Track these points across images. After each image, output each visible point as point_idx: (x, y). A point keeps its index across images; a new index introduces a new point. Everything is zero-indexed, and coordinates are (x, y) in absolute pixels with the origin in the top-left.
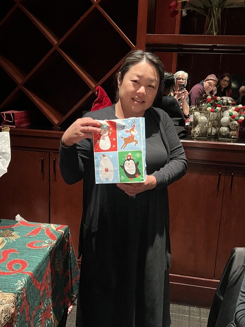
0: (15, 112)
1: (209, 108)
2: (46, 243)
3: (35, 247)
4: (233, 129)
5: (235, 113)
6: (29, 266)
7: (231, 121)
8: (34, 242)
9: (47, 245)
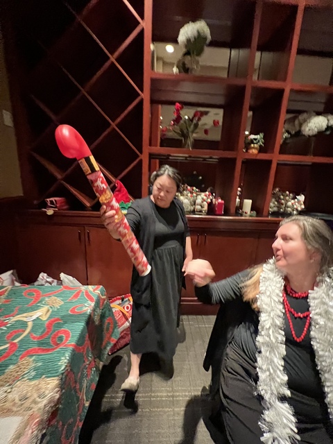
0: (56, 199)
1: (189, 195)
5: (205, 198)
6: (72, 337)
8: (76, 307)
9: (87, 308)
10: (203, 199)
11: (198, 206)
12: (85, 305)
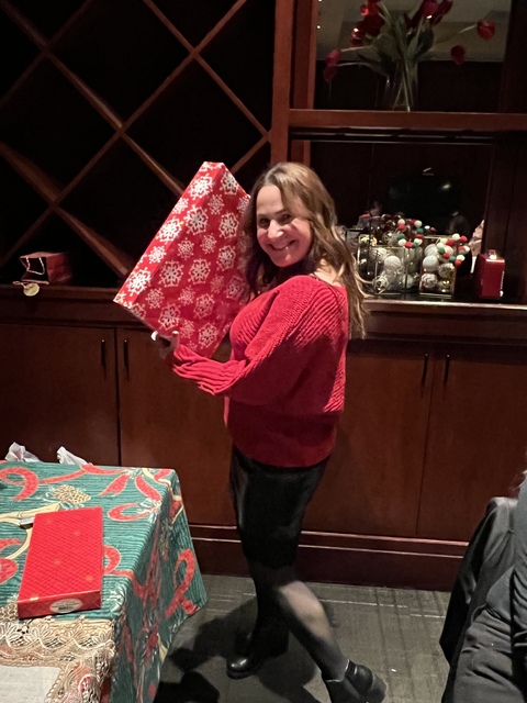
0: (47, 255)
1: (402, 242)
2: (143, 508)
3: (125, 518)
4: (445, 276)
5: (448, 249)
6: (124, 559)
7: (441, 263)
8: (121, 508)
9: (145, 511)
11: (429, 275)
12: (142, 504)
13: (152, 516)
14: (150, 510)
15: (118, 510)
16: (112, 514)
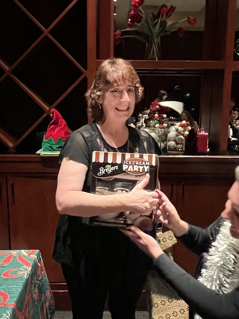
1: (157, 125)
2: (22, 271)
3: (11, 276)
4: (180, 142)
5: (180, 129)
6: (11, 298)
7: (177, 136)
8: (9, 271)
9: (23, 272)
10: (177, 130)
11: (172, 142)
12: (21, 269)
13: (26, 275)
14: (25, 272)
15: (7, 272)
16: (4, 275)
